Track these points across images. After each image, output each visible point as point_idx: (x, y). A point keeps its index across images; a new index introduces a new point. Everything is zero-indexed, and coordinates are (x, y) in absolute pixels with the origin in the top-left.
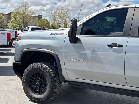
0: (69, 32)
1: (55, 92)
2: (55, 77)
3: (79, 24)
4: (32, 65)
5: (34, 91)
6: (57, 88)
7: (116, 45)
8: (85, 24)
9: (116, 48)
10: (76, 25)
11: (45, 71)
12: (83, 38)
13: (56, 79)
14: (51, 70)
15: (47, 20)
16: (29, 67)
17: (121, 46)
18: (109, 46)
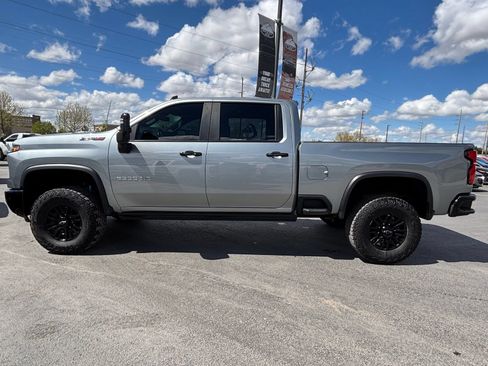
0: (118, 135)
1: (98, 233)
2: (95, 208)
3: (133, 122)
4: (50, 193)
5: (57, 236)
6: (99, 225)
7: (191, 153)
8: (142, 123)
9: (192, 157)
10: (128, 123)
11: (76, 200)
12: (140, 144)
13: (96, 212)
14: (86, 199)
15: (50, 124)
16: (43, 196)
17: (198, 154)
18: (182, 154)
